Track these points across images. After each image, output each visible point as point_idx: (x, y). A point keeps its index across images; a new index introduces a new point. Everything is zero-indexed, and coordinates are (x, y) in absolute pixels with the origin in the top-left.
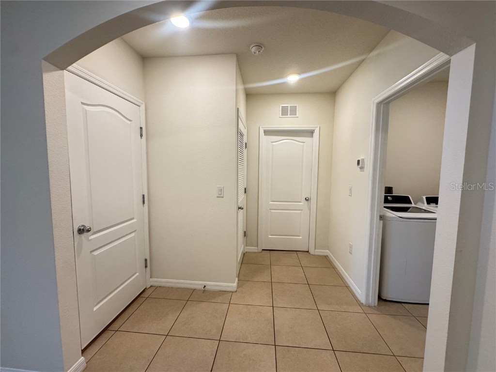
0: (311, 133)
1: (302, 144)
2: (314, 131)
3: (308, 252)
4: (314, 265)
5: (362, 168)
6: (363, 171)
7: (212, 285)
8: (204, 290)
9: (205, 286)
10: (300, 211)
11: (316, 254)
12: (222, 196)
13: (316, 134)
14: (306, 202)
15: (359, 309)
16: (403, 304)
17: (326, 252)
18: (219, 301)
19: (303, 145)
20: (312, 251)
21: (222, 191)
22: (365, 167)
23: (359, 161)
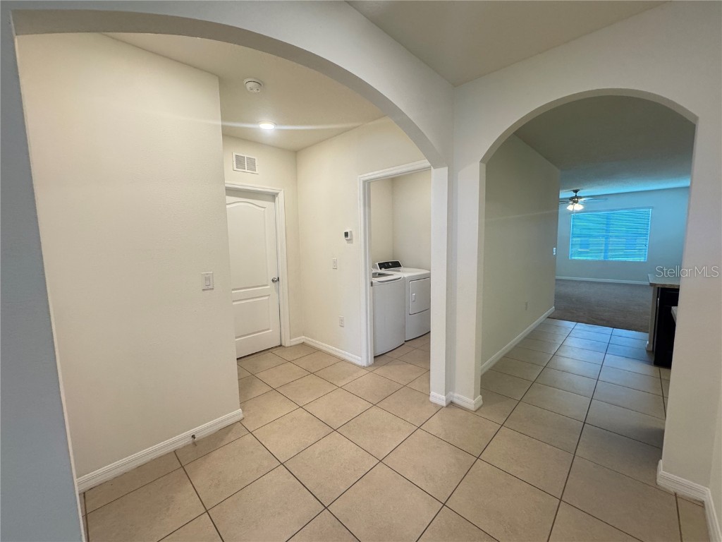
0: (273, 196)
1: (263, 209)
2: (277, 194)
3: (281, 346)
4: (300, 356)
5: (350, 241)
6: (352, 243)
7: (203, 429)
8: (195, 442)
9: (193, 437)
10: (267, 298)
11: (292, 344)
12: (210, 287)
13: (280, 199)
14: (273, 284)
15: (364, 372)
16: (387, 354)
17: (302, 339)
18: (233, 438)
19: (264, 211)
20: (287, 343)
21: (211, 280)
22: (354, 239)
23: (346, 234)
